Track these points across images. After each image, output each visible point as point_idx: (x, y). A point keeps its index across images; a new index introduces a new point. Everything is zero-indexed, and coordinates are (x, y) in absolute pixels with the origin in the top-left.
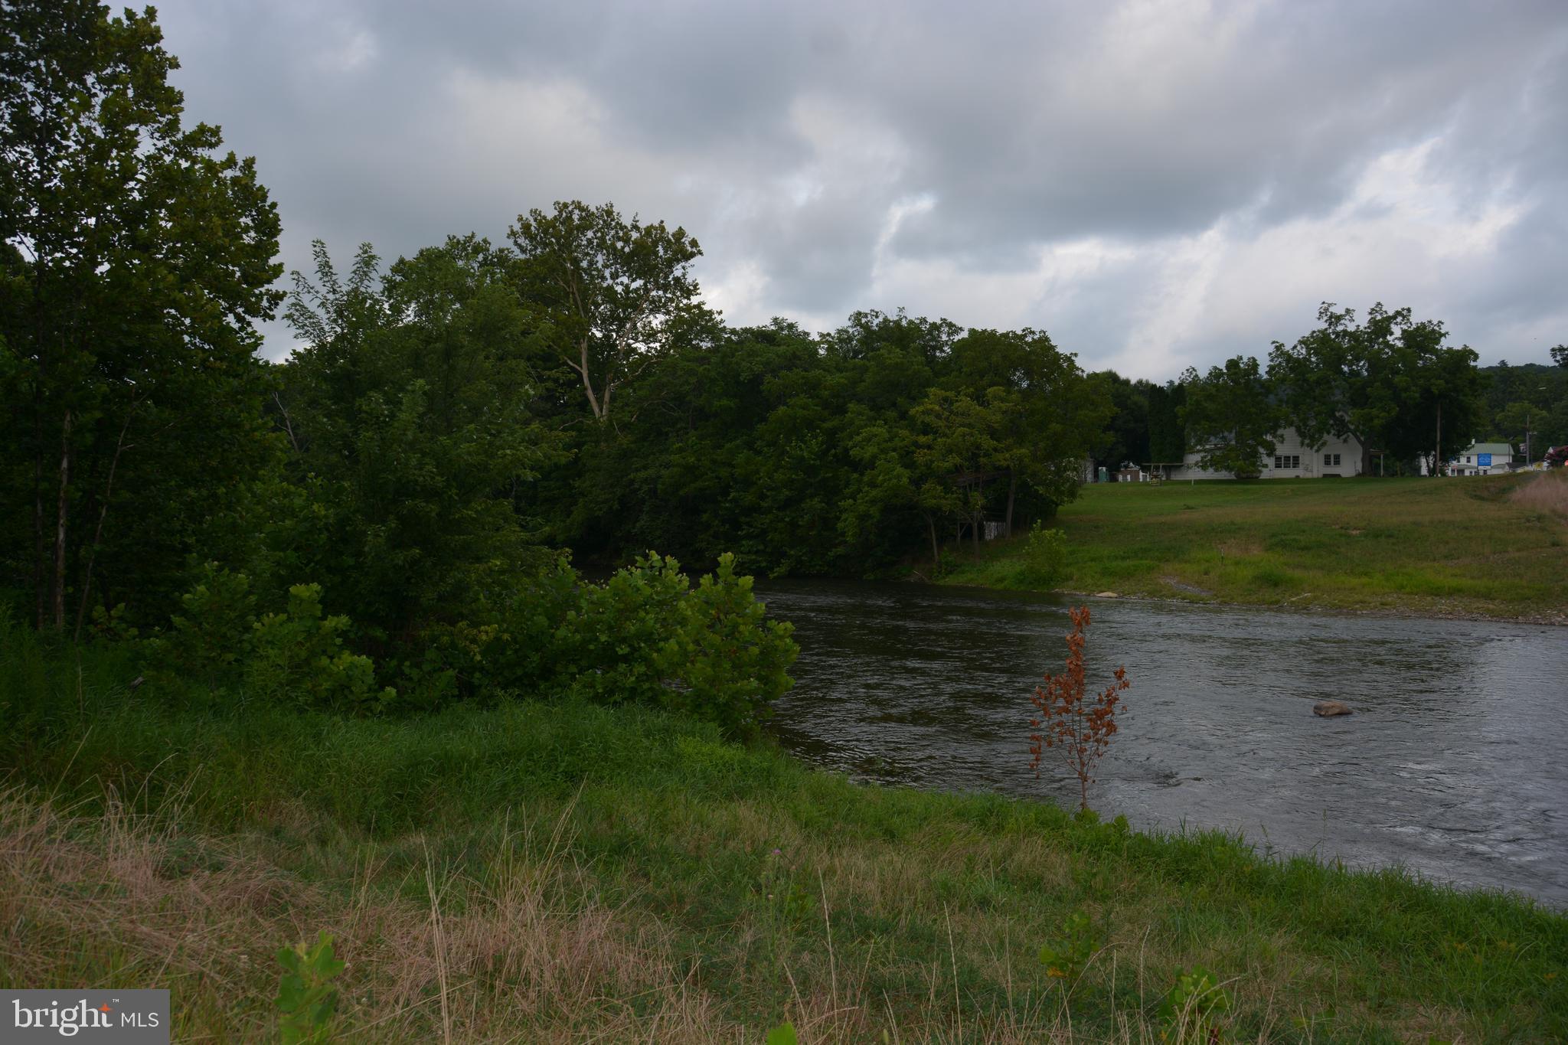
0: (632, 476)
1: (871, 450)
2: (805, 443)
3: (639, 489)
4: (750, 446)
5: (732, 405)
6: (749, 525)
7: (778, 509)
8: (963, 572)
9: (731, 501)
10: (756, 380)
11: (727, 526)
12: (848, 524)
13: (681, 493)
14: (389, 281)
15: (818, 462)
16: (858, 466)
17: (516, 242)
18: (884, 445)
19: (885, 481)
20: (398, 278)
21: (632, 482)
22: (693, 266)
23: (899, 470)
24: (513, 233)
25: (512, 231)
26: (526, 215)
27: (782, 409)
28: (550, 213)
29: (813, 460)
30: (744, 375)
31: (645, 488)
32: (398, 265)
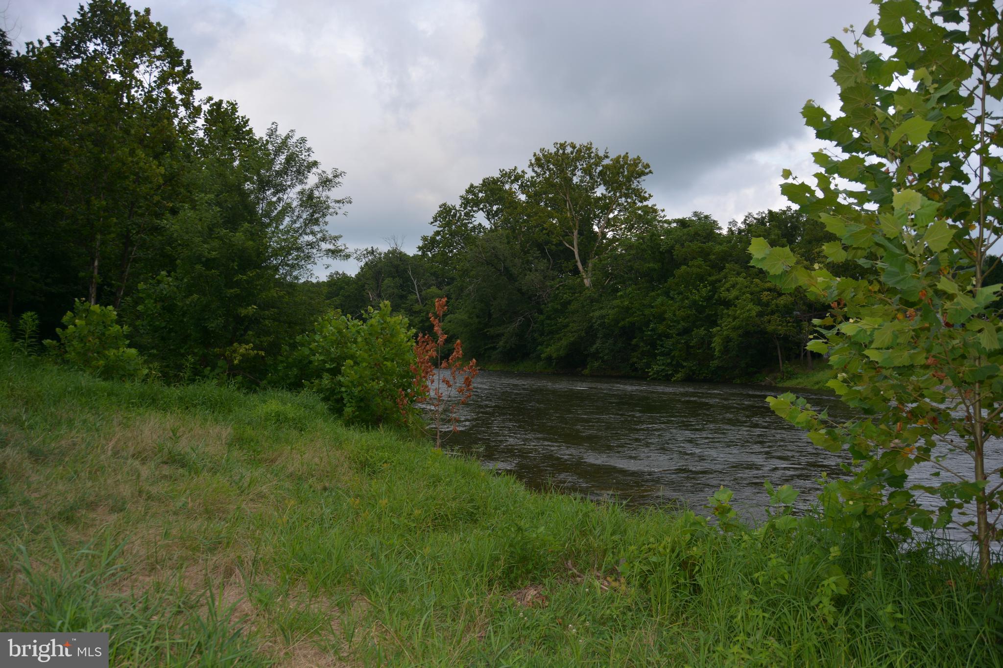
0: (591, 315)
1: (734, 293)
2: (698, 290)
3: (595, 323)
4: (667, 294)
5: (656, 267)
6: (662, 346)
7: (678, 335)
8: (797, 378)
9: (651, 331)
10: (670, 251)
11: (649, 347)
12: (717, 343)
13: (620, 325)
14: (465, 199)
15: (705, 304)
16: (727, 304)
17: (533, 170)
18: (744, 290)
19: (741, 314)
20: (470, 197)
21: (592, 317)
22: (644, 180)
23: (750, 305)
24: (531, 165)
25: (531, 163)
26: (538, 152)
27: (684, 267)
28: (553, 150)
29: (702, 301)
30: (663, 247)
31: (599, 322)
32: (470, 188)
